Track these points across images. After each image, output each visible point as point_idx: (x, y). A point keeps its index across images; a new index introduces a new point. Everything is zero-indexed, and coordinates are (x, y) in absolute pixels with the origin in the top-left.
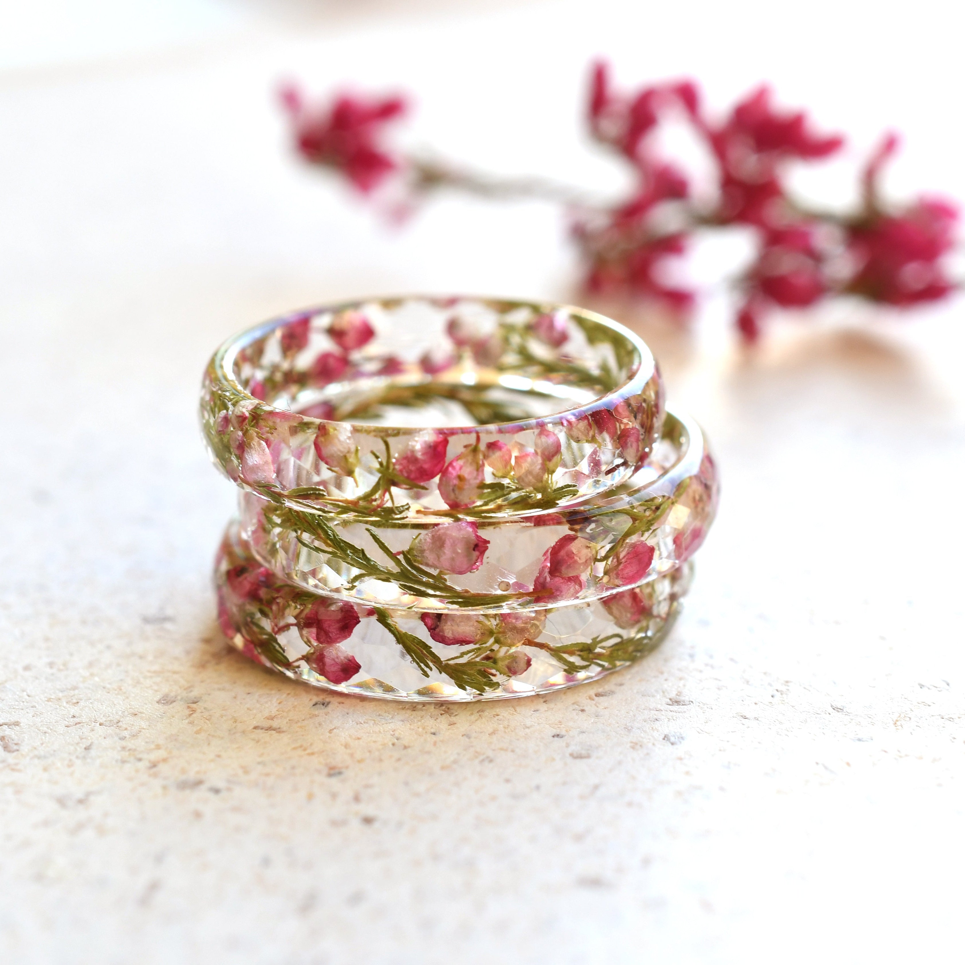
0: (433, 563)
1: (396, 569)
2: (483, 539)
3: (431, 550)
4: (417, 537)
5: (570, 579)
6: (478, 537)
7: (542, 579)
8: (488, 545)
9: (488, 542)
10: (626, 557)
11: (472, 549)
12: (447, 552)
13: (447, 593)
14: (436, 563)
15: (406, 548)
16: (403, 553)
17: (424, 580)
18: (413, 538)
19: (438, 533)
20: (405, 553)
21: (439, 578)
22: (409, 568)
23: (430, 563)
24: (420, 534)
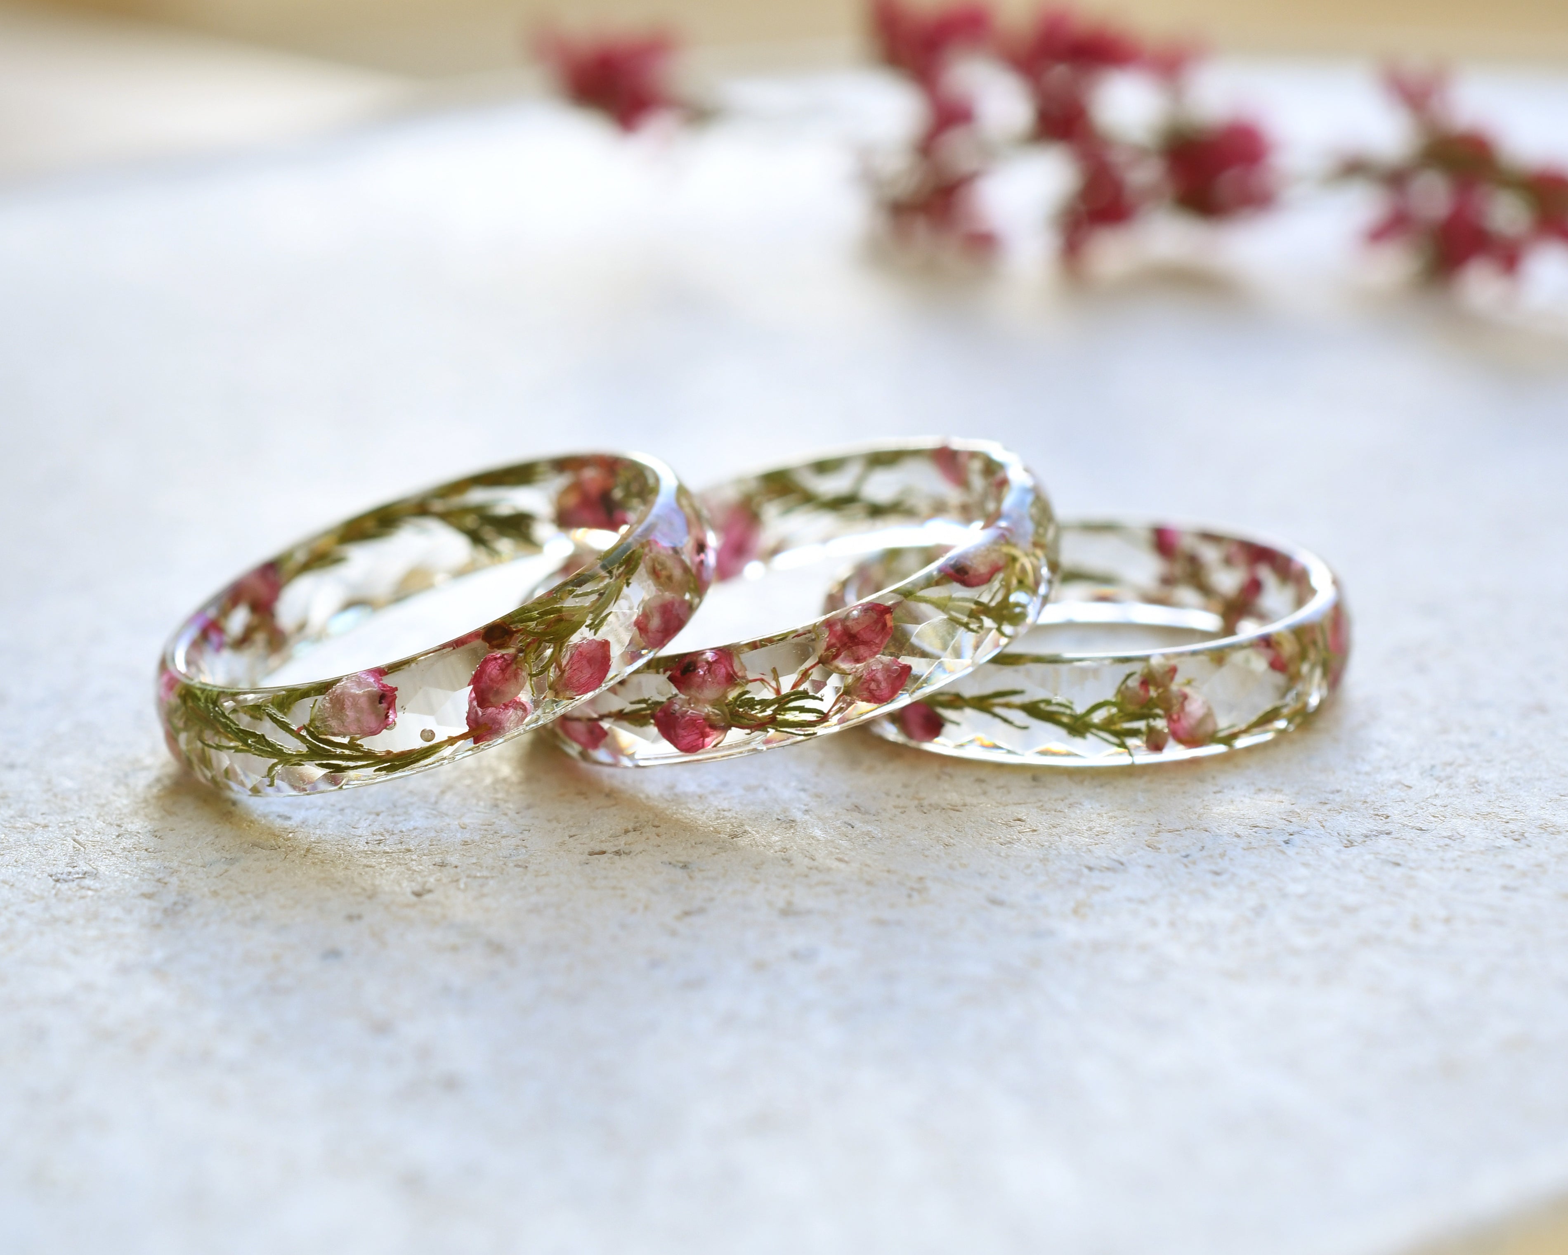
0: (340, 731)
1: (304, 749)
2: (389, 687)
3: (333, 716)
4: (314, 705)
5: (506, 706)
6: (384, 686)
7: (472, 714)
8: (396, 693)
9: (396, 689)
10: (571, 662)
11: (378, 702)
12: (350, 713)
13: (367, 761)
14: (342, 730)
15: (306, 722)
16: (304, 727)
17: (337, 753)
18: (310, 707)
19: (335, 694)
20: (307, 726)
21: (352, 746)
22: (318, 743)
23: (336, 731)
24: (316, 700)
